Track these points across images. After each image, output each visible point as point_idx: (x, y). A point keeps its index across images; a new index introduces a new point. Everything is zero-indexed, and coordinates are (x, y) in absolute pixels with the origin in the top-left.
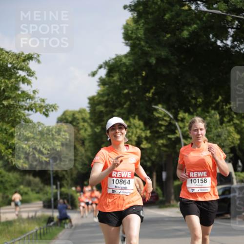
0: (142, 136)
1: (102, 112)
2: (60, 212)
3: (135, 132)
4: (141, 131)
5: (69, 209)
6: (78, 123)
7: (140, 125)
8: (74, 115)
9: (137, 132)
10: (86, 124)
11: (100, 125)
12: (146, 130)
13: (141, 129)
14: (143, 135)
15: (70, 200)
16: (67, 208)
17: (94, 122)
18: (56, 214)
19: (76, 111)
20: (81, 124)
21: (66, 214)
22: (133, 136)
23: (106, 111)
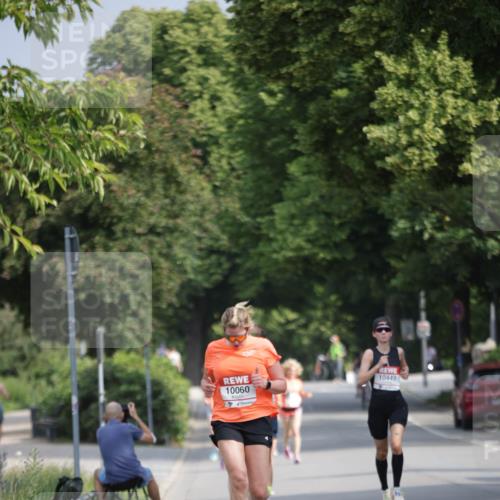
0: (467, 123)
1: (286, 16)
2: (107, 457)
3: (434, 104)
4: (460, 102)
5: (147, 443)
6: (184, 70)
7: (456, 74)
8: (163, 30)
9: (443, 106)
10: (214, 75)
11: (279, 77)
12: (483, 94)
13: (464, 94)
14: (473, 119)
15: (150, 402)
16: (136, 438)
17: (254, 63)
18: (91, 465)
19: (174, 15)
20: (195, 72)
21: (134, 462)
22: (429, 125)
23: (306, 14)
